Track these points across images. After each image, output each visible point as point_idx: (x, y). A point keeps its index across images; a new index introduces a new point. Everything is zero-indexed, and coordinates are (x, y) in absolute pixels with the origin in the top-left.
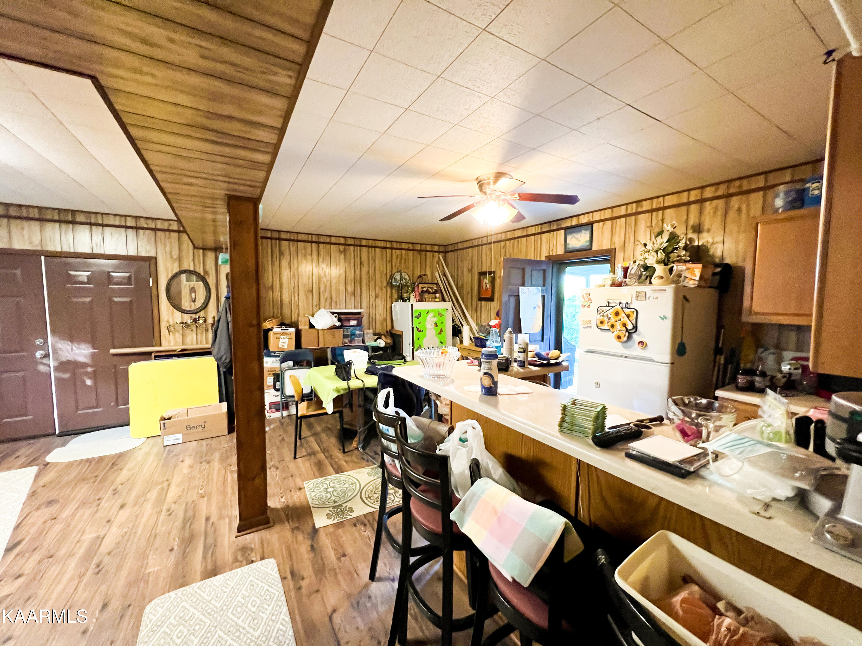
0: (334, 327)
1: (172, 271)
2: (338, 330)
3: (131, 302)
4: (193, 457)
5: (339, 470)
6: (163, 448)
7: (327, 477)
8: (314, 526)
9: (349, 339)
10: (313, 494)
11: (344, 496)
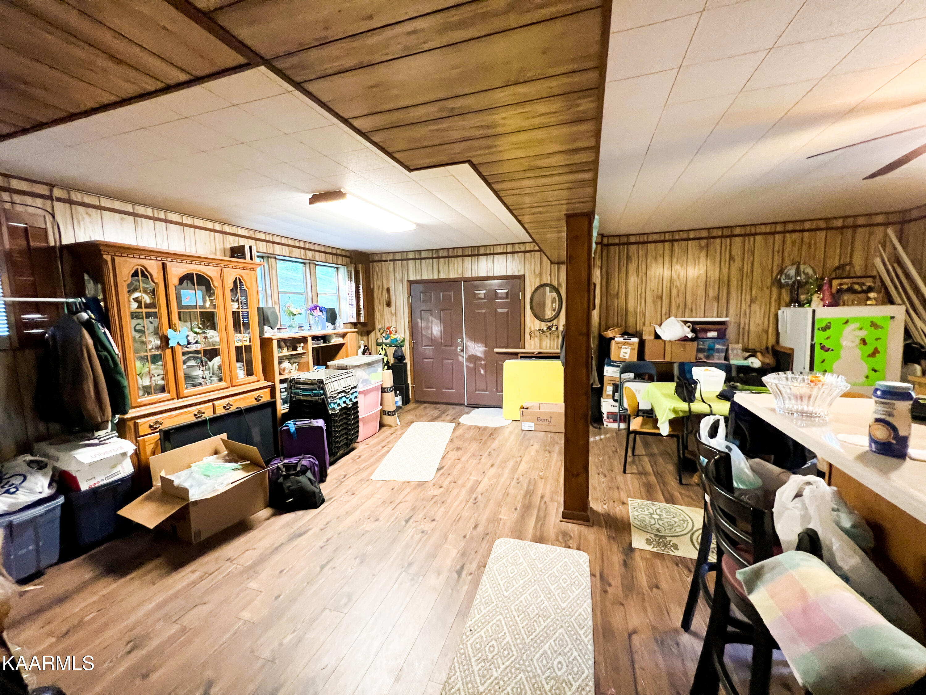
0: (685, 339)
1: (535, 284)
2: (690, 343)
3: (508, 312)
4: (539, 444)
5: (671, 500)
6: (521, 431)
7: (655, 503)
8: (630, 544)
9: (706, 354)
10: (636, 513)
11: (670, 529)
